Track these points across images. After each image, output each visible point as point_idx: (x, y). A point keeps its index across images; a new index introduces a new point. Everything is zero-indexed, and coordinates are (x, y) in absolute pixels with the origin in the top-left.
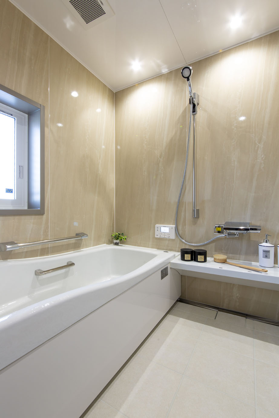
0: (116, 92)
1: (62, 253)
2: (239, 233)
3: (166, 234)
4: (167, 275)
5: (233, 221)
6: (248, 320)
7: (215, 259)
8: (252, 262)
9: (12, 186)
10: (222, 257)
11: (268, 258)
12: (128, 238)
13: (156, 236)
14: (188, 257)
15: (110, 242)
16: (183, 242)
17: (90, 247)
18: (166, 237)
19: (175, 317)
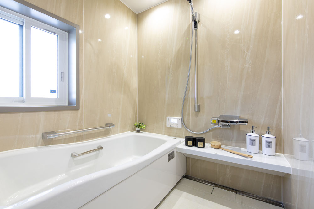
0: (138, 14)
1: (94, 139)
2: (230, 125)
3: (174, 124)
4: (174, 157)
5: (226, 115)
6: (238, 195)
7: (211, 145)
8: (242, 148)
9: (55, 88)
10: (217, 143)
11: (253, 145)
12: (147, 127)
13: (167, 126)
14: (190, 143)
15: (133, 130)
16: (188, 131)
17: (117, 134)
18: (175, 126)
19: (180, 191)
